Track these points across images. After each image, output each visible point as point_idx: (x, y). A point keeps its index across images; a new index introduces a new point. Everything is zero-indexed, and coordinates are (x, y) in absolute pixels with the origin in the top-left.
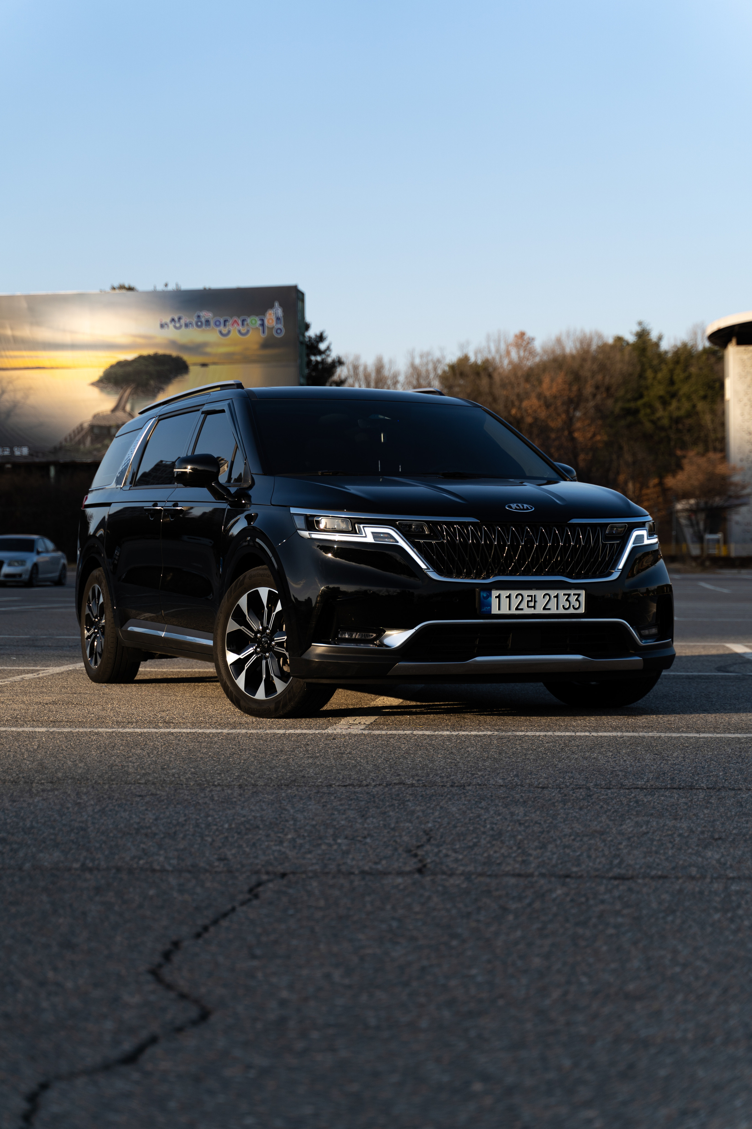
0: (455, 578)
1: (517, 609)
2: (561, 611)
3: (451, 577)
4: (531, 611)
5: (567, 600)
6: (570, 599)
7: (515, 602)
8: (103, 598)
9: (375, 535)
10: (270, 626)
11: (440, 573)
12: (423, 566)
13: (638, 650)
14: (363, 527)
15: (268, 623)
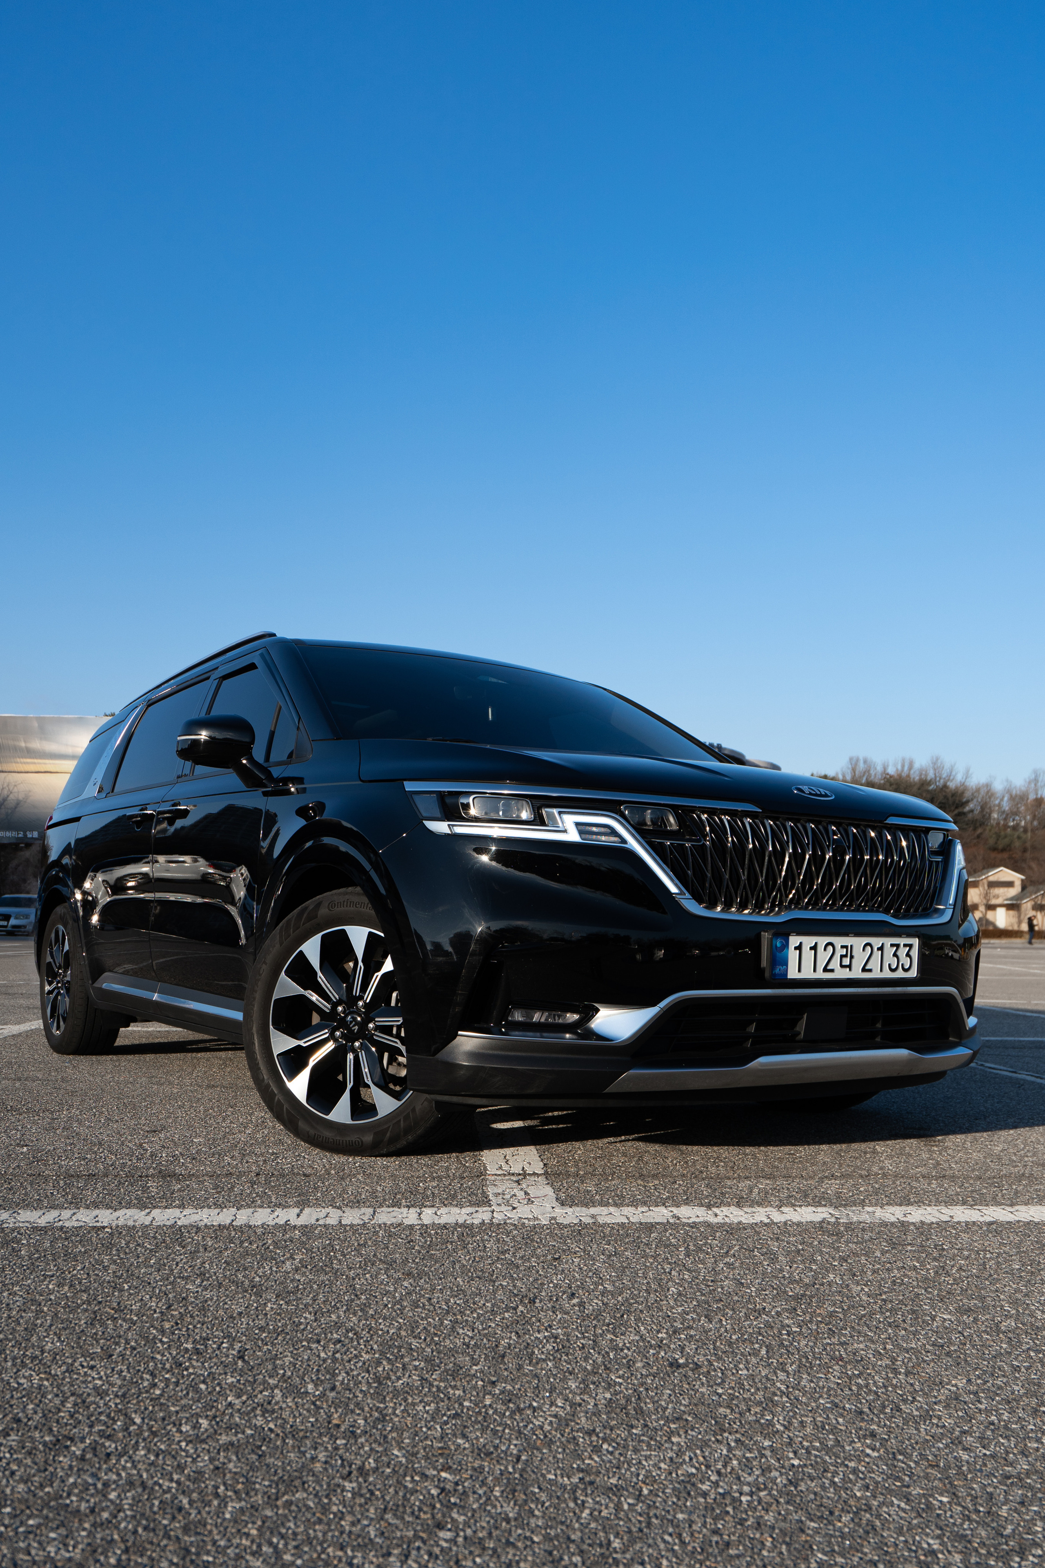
0: (724, 912)
1: (825, 970)
2: (887, 974)
3: (714, 909)
4: (846, 974)
5: (895, 955)
6: (899, 953)
7: (823, 957)
8: (69, 945)
9: (583, 828)
10: (367, 996)
11: (699, 898)
12: (673, 889)
13: (963, 1037)
14: (560, 813)
15: (363, 989)
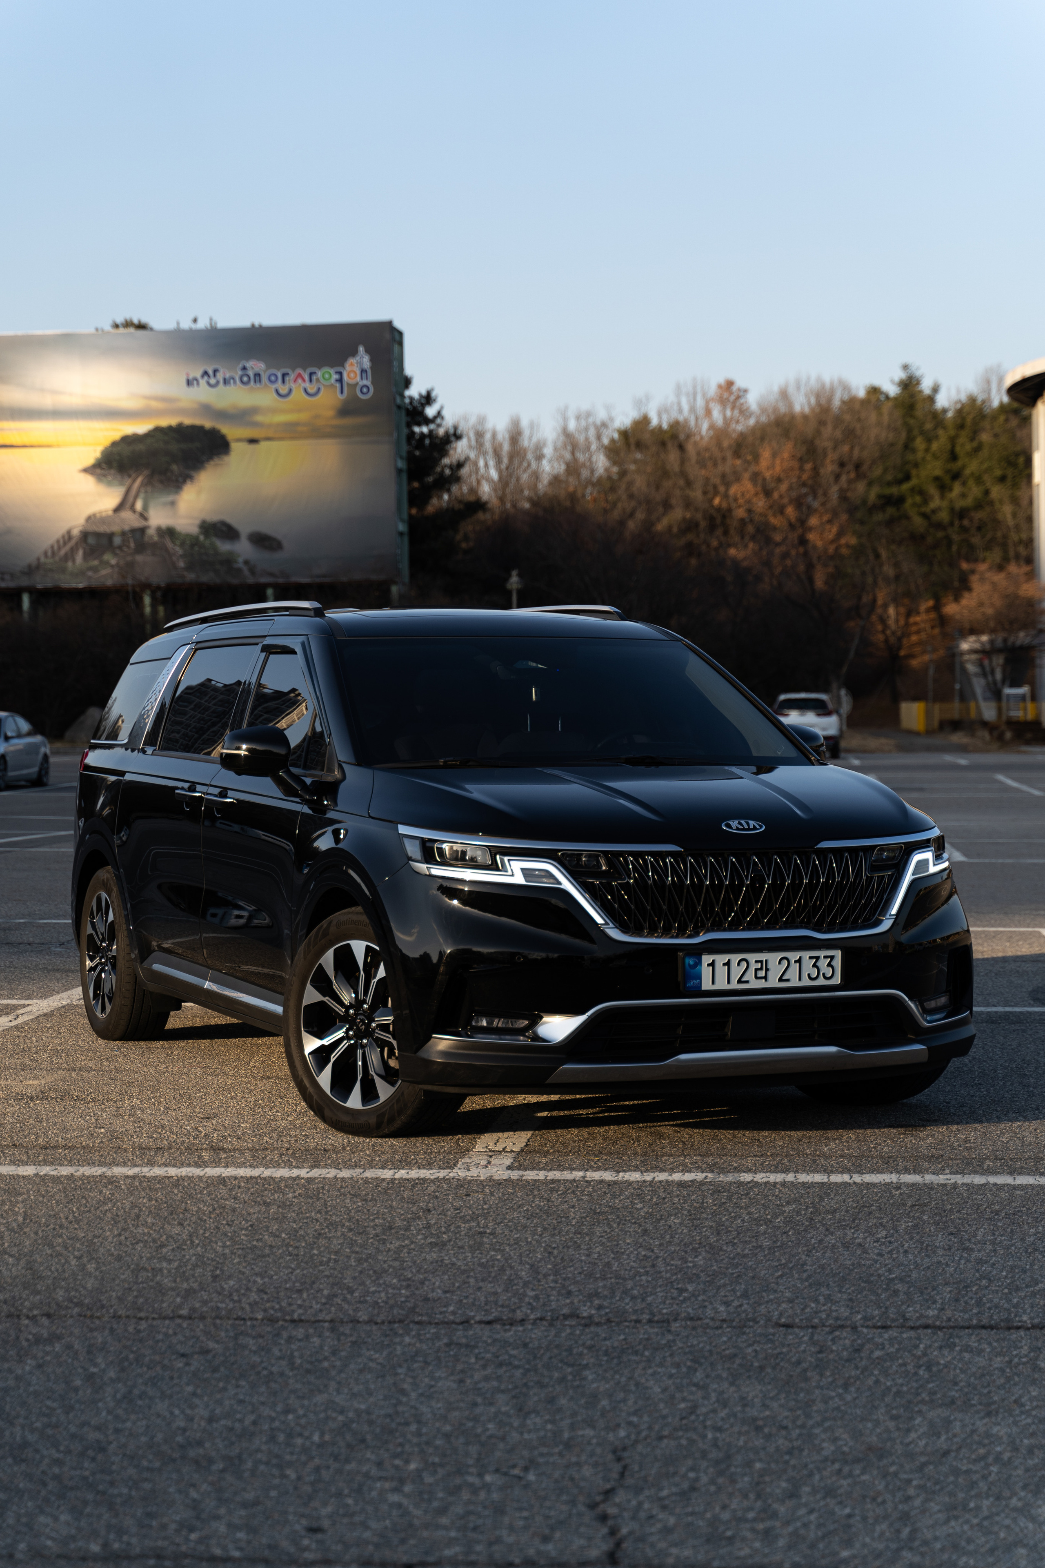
0: (646, 937)
1: (740, 981)
2: (806, 982)
3: (640, 935)
4: (761, 984)
5: (815, 965)
6: (819, 964)
7: (737, 971)
8: (114, 915)
9: (527, 872)
10: (369, 999)
11: (624, 928)
12: (599, 920)
13: (919, 1034)
14: (509, 860)
15: (366, 993)
